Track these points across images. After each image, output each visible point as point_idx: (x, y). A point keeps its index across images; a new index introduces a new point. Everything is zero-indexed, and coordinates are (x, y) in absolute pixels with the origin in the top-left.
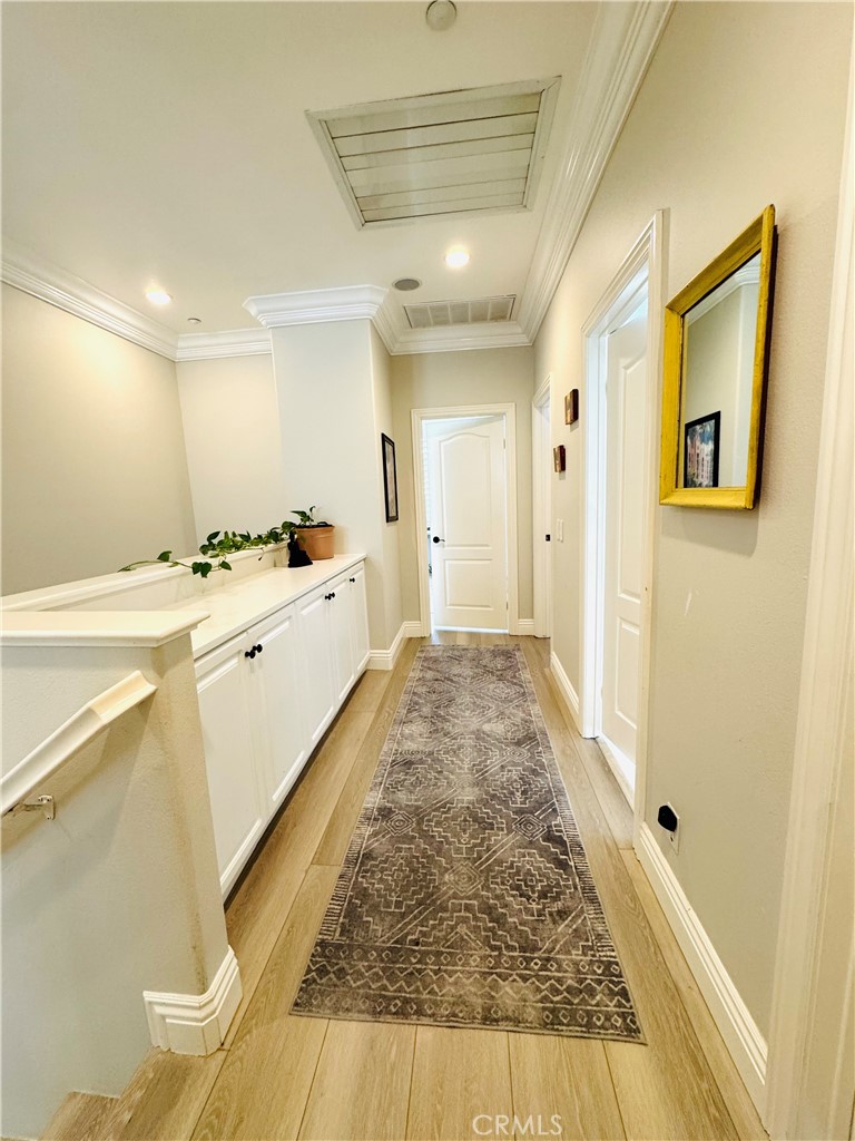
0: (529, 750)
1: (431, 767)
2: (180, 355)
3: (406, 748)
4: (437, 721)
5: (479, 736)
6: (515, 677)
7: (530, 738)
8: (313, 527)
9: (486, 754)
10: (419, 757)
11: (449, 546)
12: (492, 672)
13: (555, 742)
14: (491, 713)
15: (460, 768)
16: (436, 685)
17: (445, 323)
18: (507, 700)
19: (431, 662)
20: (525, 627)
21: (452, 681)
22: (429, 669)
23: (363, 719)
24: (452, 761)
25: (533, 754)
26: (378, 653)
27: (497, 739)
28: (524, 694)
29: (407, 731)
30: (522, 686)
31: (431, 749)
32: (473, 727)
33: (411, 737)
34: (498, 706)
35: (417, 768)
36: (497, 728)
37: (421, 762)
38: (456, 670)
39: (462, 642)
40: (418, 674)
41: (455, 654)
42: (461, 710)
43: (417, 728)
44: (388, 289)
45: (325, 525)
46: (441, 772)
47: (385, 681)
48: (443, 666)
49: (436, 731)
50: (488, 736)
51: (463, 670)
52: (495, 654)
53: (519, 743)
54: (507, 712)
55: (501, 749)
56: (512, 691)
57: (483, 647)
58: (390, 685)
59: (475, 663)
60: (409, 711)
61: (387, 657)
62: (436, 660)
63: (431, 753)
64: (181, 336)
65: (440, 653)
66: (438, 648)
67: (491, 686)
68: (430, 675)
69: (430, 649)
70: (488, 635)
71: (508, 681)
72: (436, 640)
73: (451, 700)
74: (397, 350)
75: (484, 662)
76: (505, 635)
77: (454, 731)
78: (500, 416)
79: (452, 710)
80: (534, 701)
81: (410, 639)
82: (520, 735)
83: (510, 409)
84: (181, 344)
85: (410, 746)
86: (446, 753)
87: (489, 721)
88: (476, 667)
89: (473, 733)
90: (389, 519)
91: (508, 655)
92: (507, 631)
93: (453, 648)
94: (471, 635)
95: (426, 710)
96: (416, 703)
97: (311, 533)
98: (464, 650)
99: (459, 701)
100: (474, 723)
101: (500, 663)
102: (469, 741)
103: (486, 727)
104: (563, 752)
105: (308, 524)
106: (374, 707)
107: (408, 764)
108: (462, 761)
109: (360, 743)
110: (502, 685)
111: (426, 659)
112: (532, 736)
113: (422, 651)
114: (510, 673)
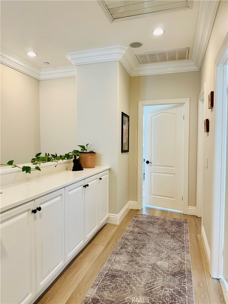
0: (179, 280)
1: (125, 280)
2: (41, 78)
3: (115, 268)
4: (134, 256)
5: (154, 267)
6: (181, 237)
7: (181, 273)
8: (87, 153)
9: (155, 278)
10: (120, 273)
11: (153, 165)
12: (169, 233)
13: (195, 277)
14: (163, 255)
15: (140, 284)
16: (138, 236)
17: (156, 61)
18: (173, 249)
19: (139, 223)
20: (191, 210)
21: (147, 235)
22: (137, 227)
23: (98, 249)
24: (136, 279)
25: (181, 282)
26: (113, 215)
27: (163, 271)
28: (183, 247)
29: (118, 259)
30: (183, 243)
31: (127, 271)
32: (152, 262)
33: (119, 262)
34: (167, 252)
35: (117, 280)
36: (164, 264)
37: (121, 276)
38: (150, 229)
39: (157, 214)
40: (131, 229)
41: (152, 221)
42: (148, 251)
43: (123, 258)
44: (127, 47)
45: (92, 152)
46: (129, 284)
47: (114, 230)
48: (145, 226)
49: (132, 261)
50: (159, 268)
51: (154, 230)
52: (173, 223)
53: (174, 275)
54: (172, 256)
55: (164, 277)
56: (177, 245)
57: (167, 218)
58: (115, 233)
59: (161, 227)
60: (122, 248)
61: (117, 218)
62: (141, 223)
63: (127, 273)
64: (42, 70)
65: (145, 219)
66: (144, 216)
67: (167, 241)
68: (136, 230)
69: (140, 216)
70: (172, 213)
71: (176, 239)
72: (144, 212)
73: (144, 245)
74: (133, 74)
75: (166, 227)
76: (180, 213)
77: (142, 262)
78: (182, 104)
79: (143, 251)
80: (188, 252)
81: (132, 210)
82: (176, 270)
83: (187, 101)
84: (42, 73)
85: (117, 267)
86: (135, 274)
87: (161, 259)
88: (162, 229)
89: (151, 265)
90: (123, 151)
91: (179, 224)
92: (182, 212)
93: (152, 217)
94: (163, 211)
95: (130, 249)
96: (126, 244)
97: (85, 156)
98: (157, 219)
99: (148, 246)
100: (153, 259)
101: (174, 229)
102: (148, 269)
103: (159, 263)
104: (199, 285)
105: (85, 151)
106: (105, 244)
107: (114, 276)
108: (141, 279)
109: (94, 261)
110: (172, 240)
111: (137, 221)
112: (183, 272)
113: (136, 217)
114: (179, 235)
